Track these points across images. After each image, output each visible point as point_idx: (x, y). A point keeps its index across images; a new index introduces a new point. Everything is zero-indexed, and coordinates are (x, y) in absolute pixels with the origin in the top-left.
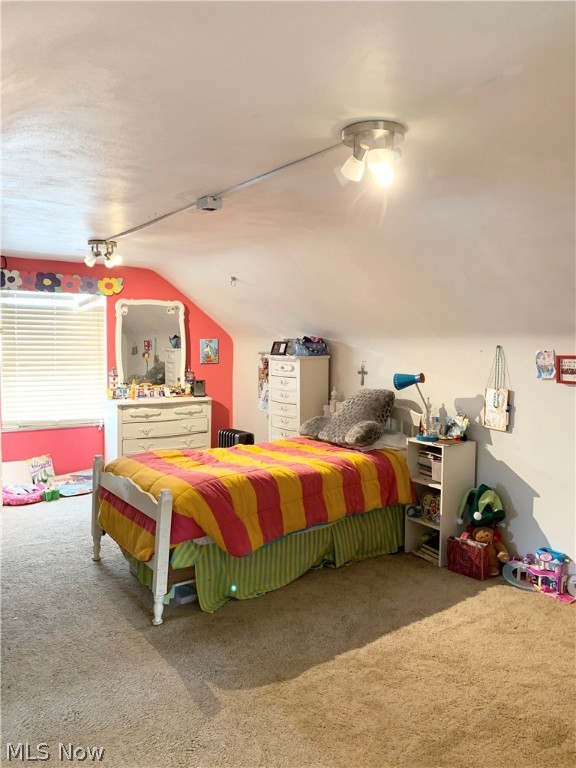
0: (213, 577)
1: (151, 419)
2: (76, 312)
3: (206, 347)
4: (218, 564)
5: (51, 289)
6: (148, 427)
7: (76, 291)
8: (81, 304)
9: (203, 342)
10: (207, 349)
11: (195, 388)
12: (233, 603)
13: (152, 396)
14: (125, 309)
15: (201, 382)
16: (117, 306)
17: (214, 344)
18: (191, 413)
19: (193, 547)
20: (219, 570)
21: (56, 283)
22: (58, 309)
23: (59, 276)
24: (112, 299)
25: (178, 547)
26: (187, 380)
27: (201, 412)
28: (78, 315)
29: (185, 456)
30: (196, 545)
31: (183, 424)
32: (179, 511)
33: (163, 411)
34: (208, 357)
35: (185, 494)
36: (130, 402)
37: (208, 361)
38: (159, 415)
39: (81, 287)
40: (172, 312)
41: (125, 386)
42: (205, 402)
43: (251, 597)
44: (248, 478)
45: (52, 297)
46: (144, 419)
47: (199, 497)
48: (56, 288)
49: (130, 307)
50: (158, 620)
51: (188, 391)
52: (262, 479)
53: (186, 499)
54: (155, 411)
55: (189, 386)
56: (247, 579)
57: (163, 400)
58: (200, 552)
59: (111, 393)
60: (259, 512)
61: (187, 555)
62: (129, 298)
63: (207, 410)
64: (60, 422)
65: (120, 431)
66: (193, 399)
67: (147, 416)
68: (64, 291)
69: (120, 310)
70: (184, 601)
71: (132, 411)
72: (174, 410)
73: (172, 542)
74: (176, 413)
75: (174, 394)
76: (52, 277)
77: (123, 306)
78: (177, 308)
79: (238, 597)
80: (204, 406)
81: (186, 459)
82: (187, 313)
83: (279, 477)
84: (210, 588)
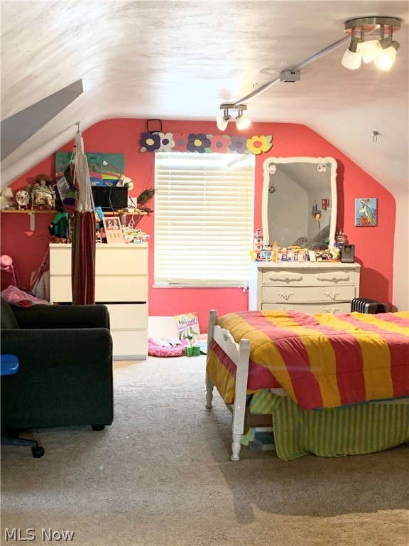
0: (291, 428)
1: (291, 284)
2: (225, 172)
3: (362, 208)
4: (296, 418)
5: (201, 150)
6: (289, 291)
7: (225, 151)
8: (230, 165)
9: (358, 202)
10: (364, 210)
11: (343, 253)
12: (311, 457)
13: (296, 260)
14: (273, 168)
15: (350, 247)
16: (265, 165)
17: (372, 204)
18: (335, 280)
19: (269, 396)
20: (297, 424)
21: (207, 144)
22: (208, 169)
23: (209, 136)
24: (260, 157)
25: (257, 393)
26: (336, 245)
27: (348, 279)
28: (227, 174)
29: (290, 317)
30: (273, 395)
31: (327, 291)
32: (256, 360)
33: (304, 276)
34: (364, 218)
35: (264, 346)
36: (272, 265)
37: (364, 224)
38: (301, 279)
39: (230, 147)
40: (323, 170)
41: (269, 248)
42: (353, 269)
43: (330, 455)
44: (330, 340)
45: (203, 158)
46: (285, 284)
47: (275, 350)
48: (206, 149)
49: (279, 166)
50: (236, 456)
51: (335, 256)
52: (345, 343)
53: (264, 351)
54: (297, 275)
55: (338, 250)
56: (328, 438)
57: (307, 265)
58: (277, 401)
59: (255, 255)
60: (338, 374)
61: (264, 403)
62: (277, 156)
63: (355, 277)
64: (207, 281)
65: (260, 294)
66: (340, 265)
67: (287, 280)
68: (214, 151)
69: (268, 170)
70: (265, 447)
71: (272, 274)
72: (317, 275)
73: (249, 387)
74: (319, 279)
75: (320, 259)
76: (202, 137)
77: (272, 164)
78: (329, 165)
79: (316, 453)
80: (351, 274)
81: (288, 319)
82: (340, 171)
83: (364, 343)
84: (288, 438)
